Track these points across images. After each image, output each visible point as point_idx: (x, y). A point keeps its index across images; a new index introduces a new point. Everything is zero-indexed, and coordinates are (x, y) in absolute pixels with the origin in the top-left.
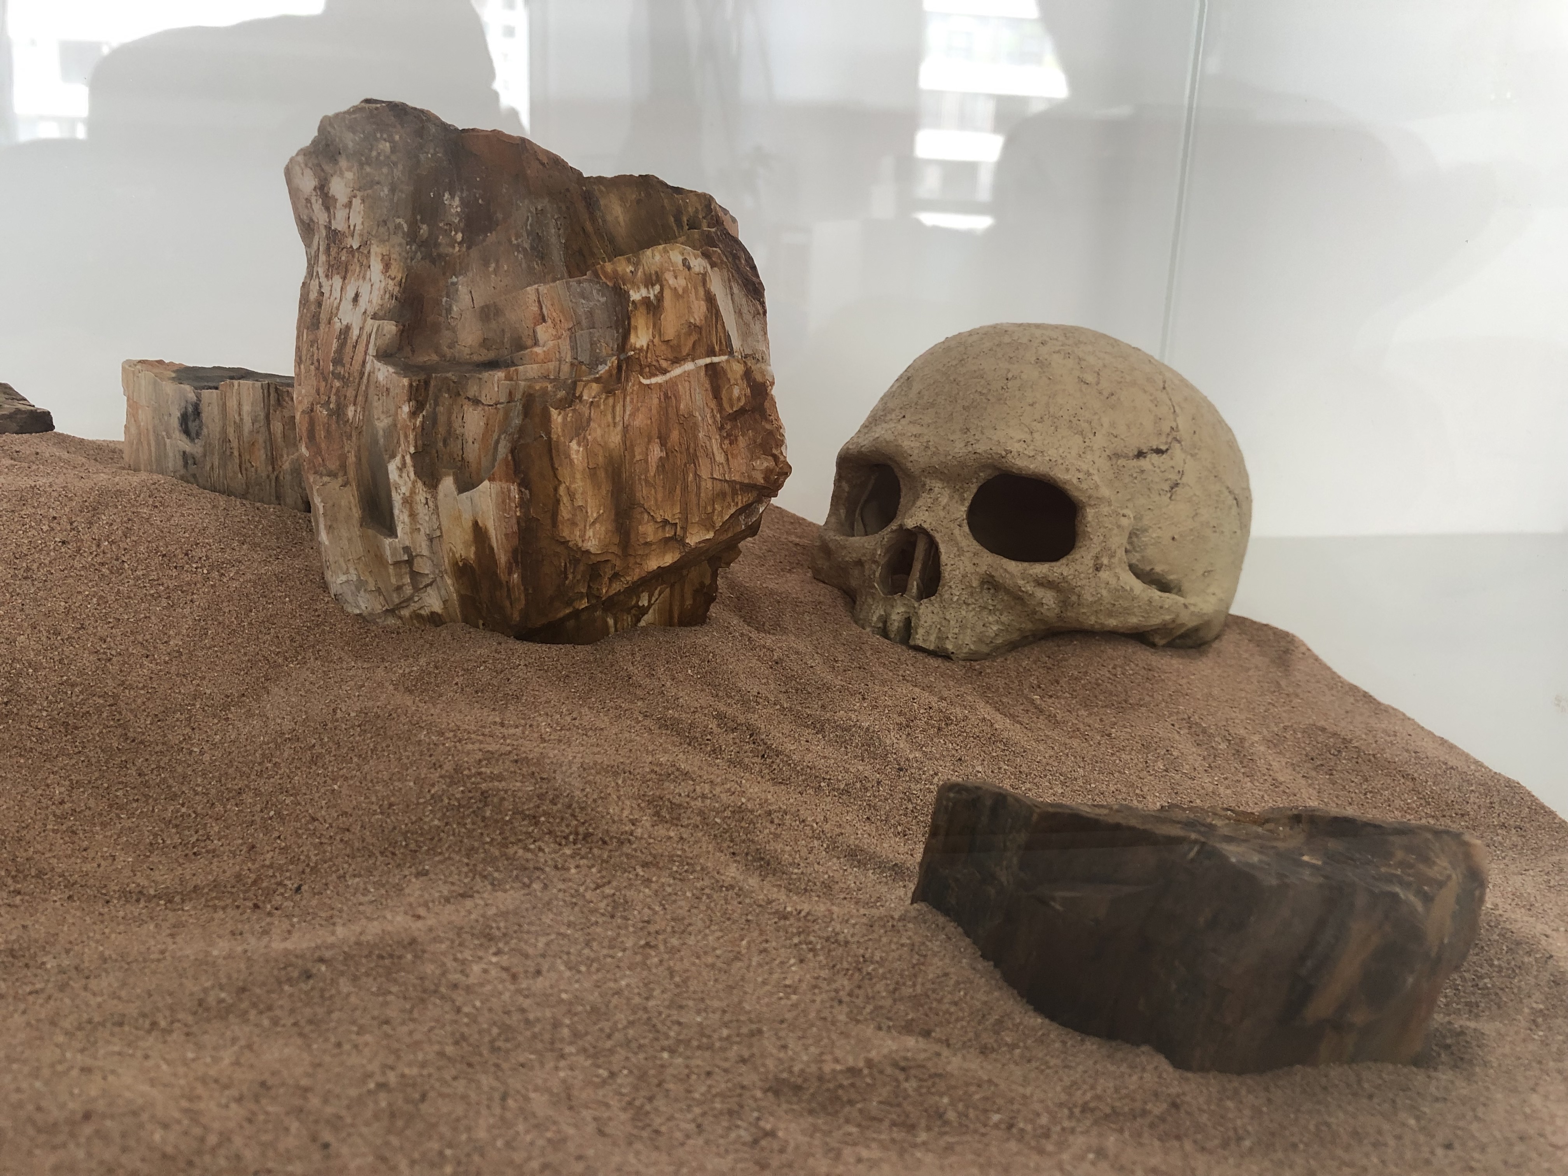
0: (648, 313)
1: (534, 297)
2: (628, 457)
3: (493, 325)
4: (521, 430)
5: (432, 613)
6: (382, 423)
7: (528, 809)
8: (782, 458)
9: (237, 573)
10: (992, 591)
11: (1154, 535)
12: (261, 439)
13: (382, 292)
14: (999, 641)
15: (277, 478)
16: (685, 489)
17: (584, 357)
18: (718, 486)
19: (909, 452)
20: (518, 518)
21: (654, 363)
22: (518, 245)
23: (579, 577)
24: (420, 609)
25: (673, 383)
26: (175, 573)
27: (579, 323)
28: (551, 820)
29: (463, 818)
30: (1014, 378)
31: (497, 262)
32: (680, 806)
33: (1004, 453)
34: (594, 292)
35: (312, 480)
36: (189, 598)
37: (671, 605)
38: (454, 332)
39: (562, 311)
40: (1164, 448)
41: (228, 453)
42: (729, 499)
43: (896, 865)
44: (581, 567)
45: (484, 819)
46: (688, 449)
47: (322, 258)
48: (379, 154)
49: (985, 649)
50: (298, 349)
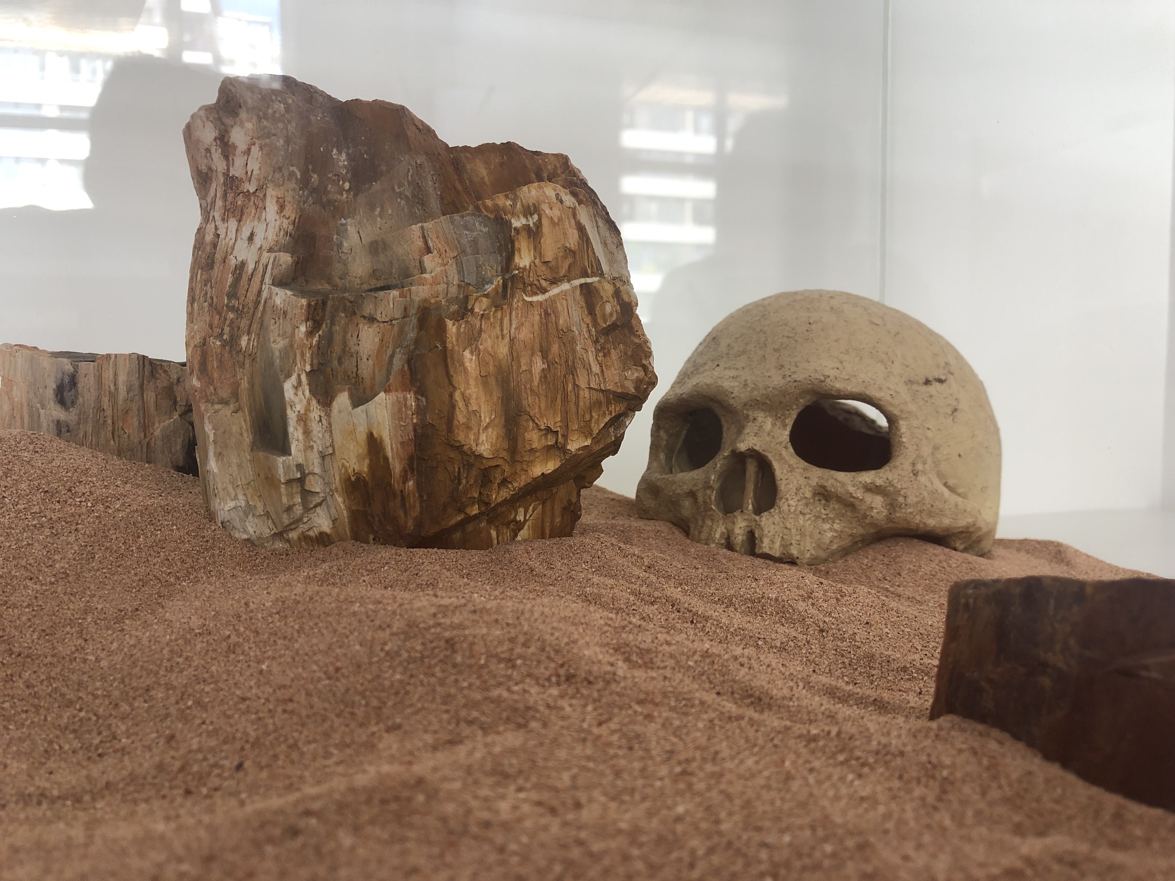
0: (529, 237)
1: (419, 233)
2: (514, 367)
3: (382, 258)
4: (417, 341)
5: (321, 533)
6: (278, 344)
7: (503, 652)
8: (650, 368)
9: (123, 504)
10: (823, 502)
11: (945, 453)
12: (135, 407)
13: (277, 229)
14: (835, 547)
15: (148, 443)
16: (565, 399)
17: (471, 279)
18: (595, 395)
19: (730, 390)
20: (415, 426)
21: (536, 282)
22: (400, 194)
23: (472, 482)
24: (309, 530)
25: (552, 301)
26: (58, 506)
27: (464, 251)
28: (528, 663)
29: (429, 667)
30: (816, 322)
31: (382, 208)
32: (648, 651)
33: (822, 378)
34: (477, 224)
35: (203, 408)
36: (73, 527)
37: (543, 522)
38: (345, 264)
39: (447, 243)
40: (943, 378)
41: (101, 421)
42: (604, 408)
43: (875, 700)
44: (474, 472)
45: (455, 666)
46: (567, 361)
47: (219, 203)
48: (275, 112)
49: (823, 555)
50: (191, 290)
